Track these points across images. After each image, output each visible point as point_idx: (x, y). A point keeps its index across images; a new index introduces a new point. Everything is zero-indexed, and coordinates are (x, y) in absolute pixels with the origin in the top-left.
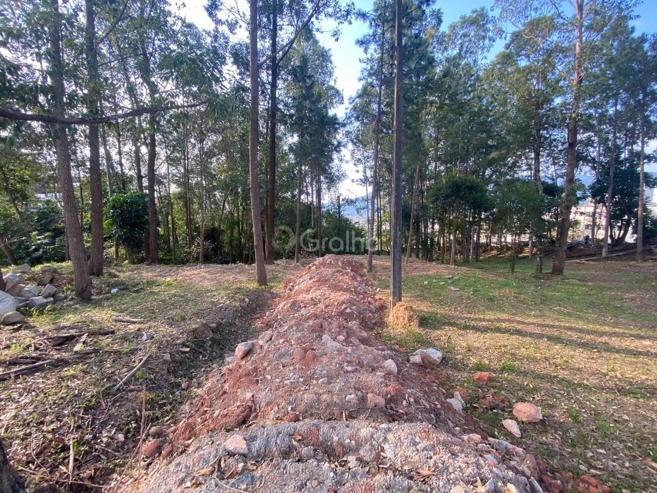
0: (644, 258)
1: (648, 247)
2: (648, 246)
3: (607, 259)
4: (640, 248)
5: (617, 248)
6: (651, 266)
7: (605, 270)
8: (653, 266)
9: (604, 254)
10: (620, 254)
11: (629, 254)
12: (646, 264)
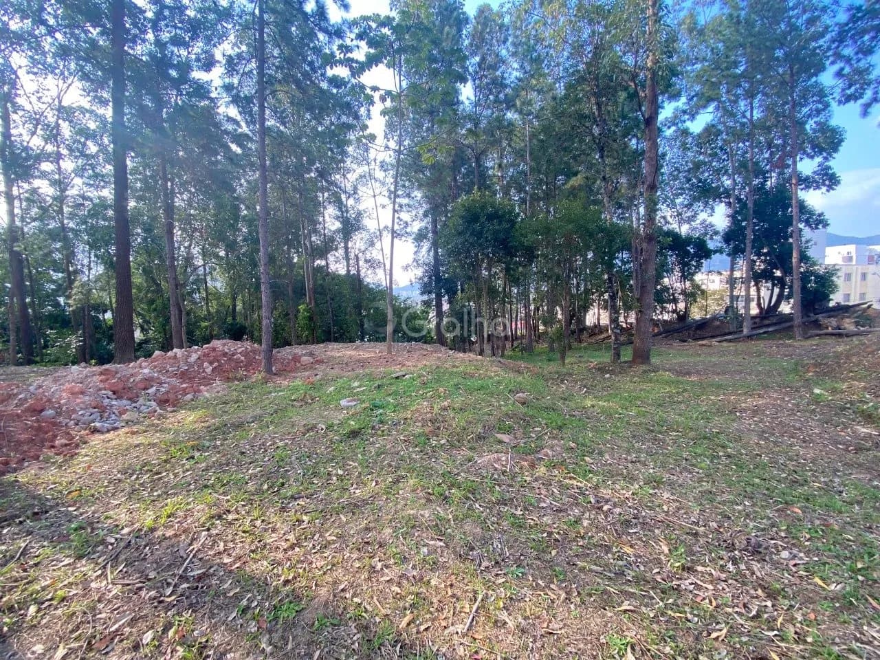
0: (806, 334)
1: (813, 317)
2: (812, 315)
3: (750, 337)
4: (798, 321)
5: (767, 322)
6: (814, 345)
7: (736, 353)
8: (817, 345)
9: (746, 331)
10: (770, 329)
11: (784, 329)
12: (809, 342)
